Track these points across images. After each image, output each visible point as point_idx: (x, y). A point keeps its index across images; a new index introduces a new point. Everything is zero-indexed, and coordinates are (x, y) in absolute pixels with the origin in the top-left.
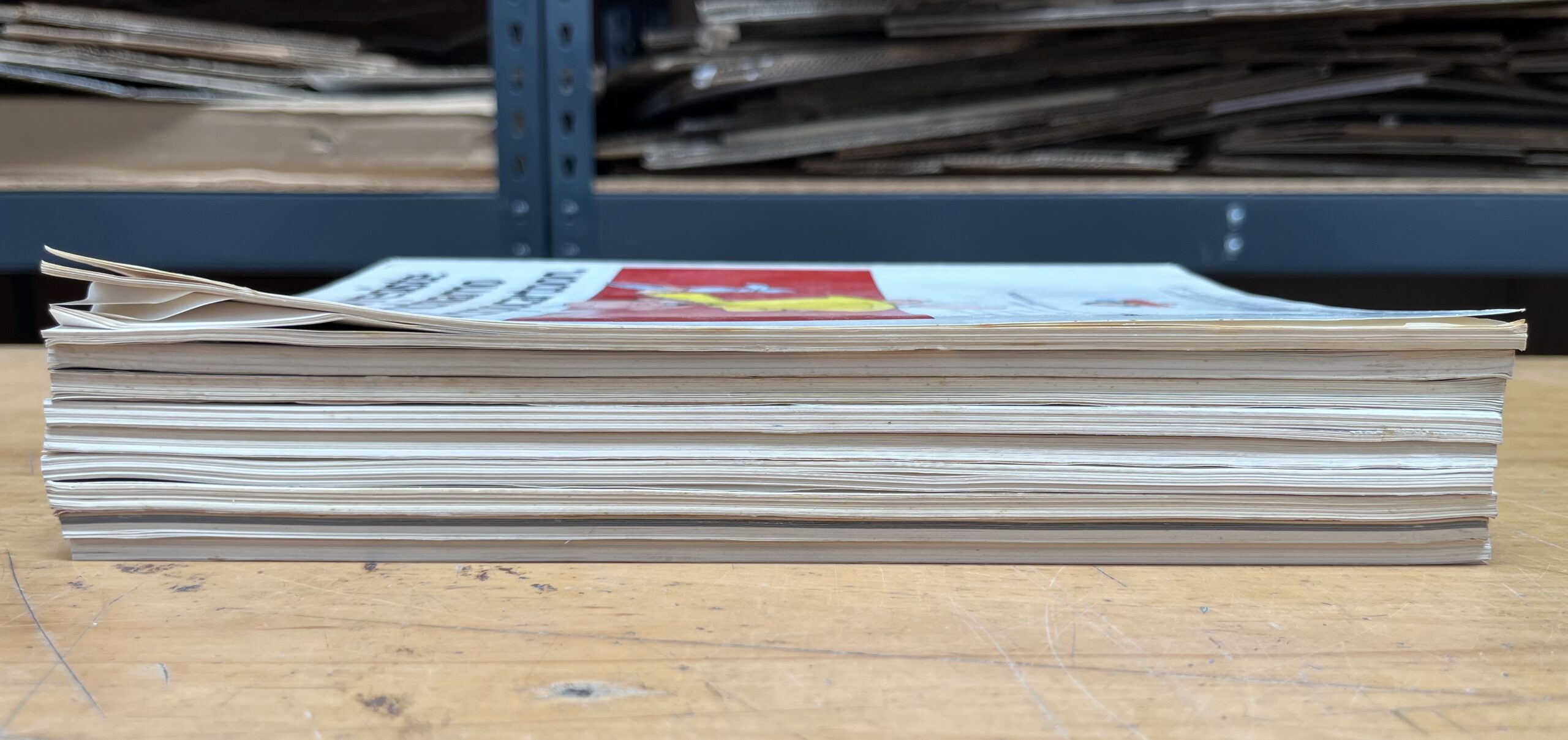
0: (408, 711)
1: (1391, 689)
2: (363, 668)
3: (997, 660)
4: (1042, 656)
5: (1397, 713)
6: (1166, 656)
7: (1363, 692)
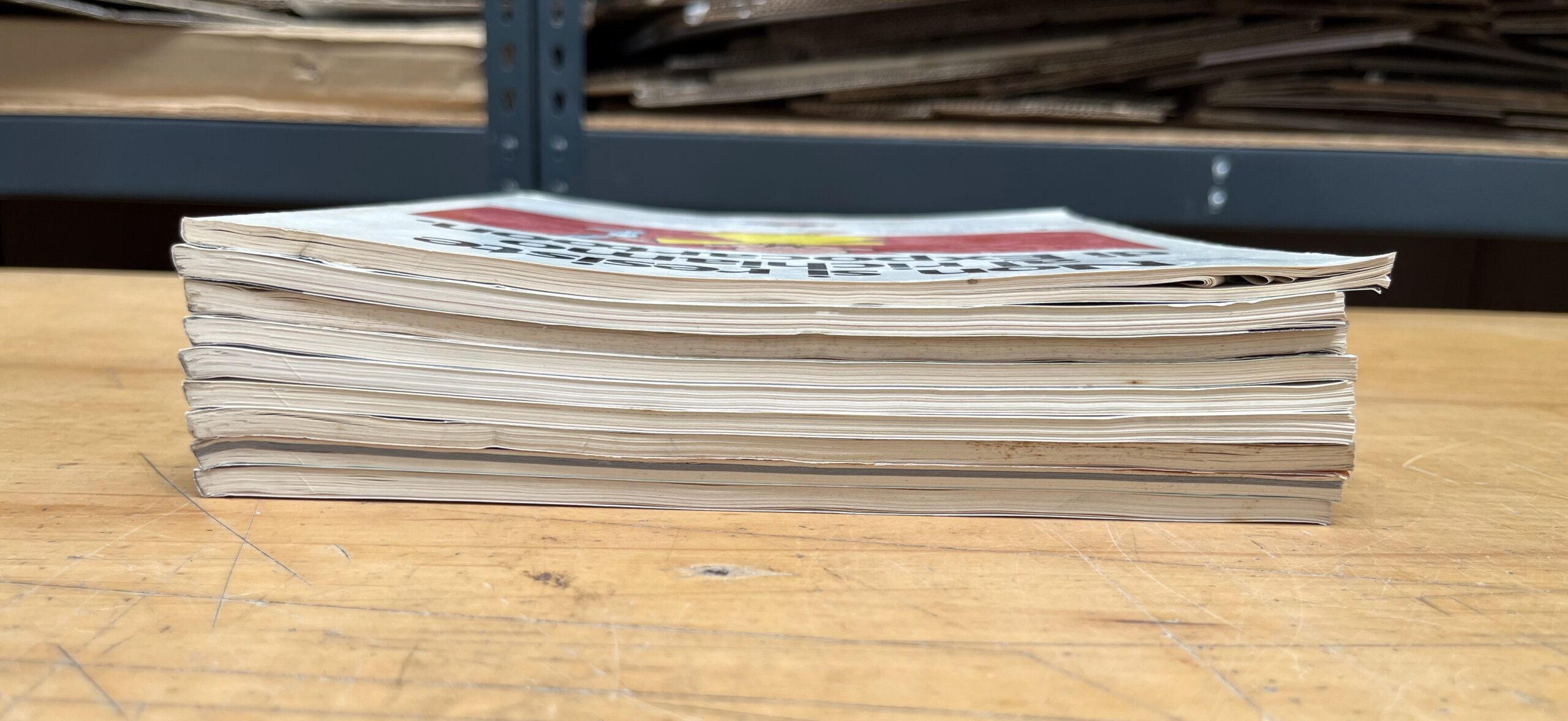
0: (574, 584)
1: (1414, 582)
2: (520, 551)
3: (1072, 555)
4: (1109, 552)
5: (1421, 599)
6: (1216, 554)
7: (1389, 583)
